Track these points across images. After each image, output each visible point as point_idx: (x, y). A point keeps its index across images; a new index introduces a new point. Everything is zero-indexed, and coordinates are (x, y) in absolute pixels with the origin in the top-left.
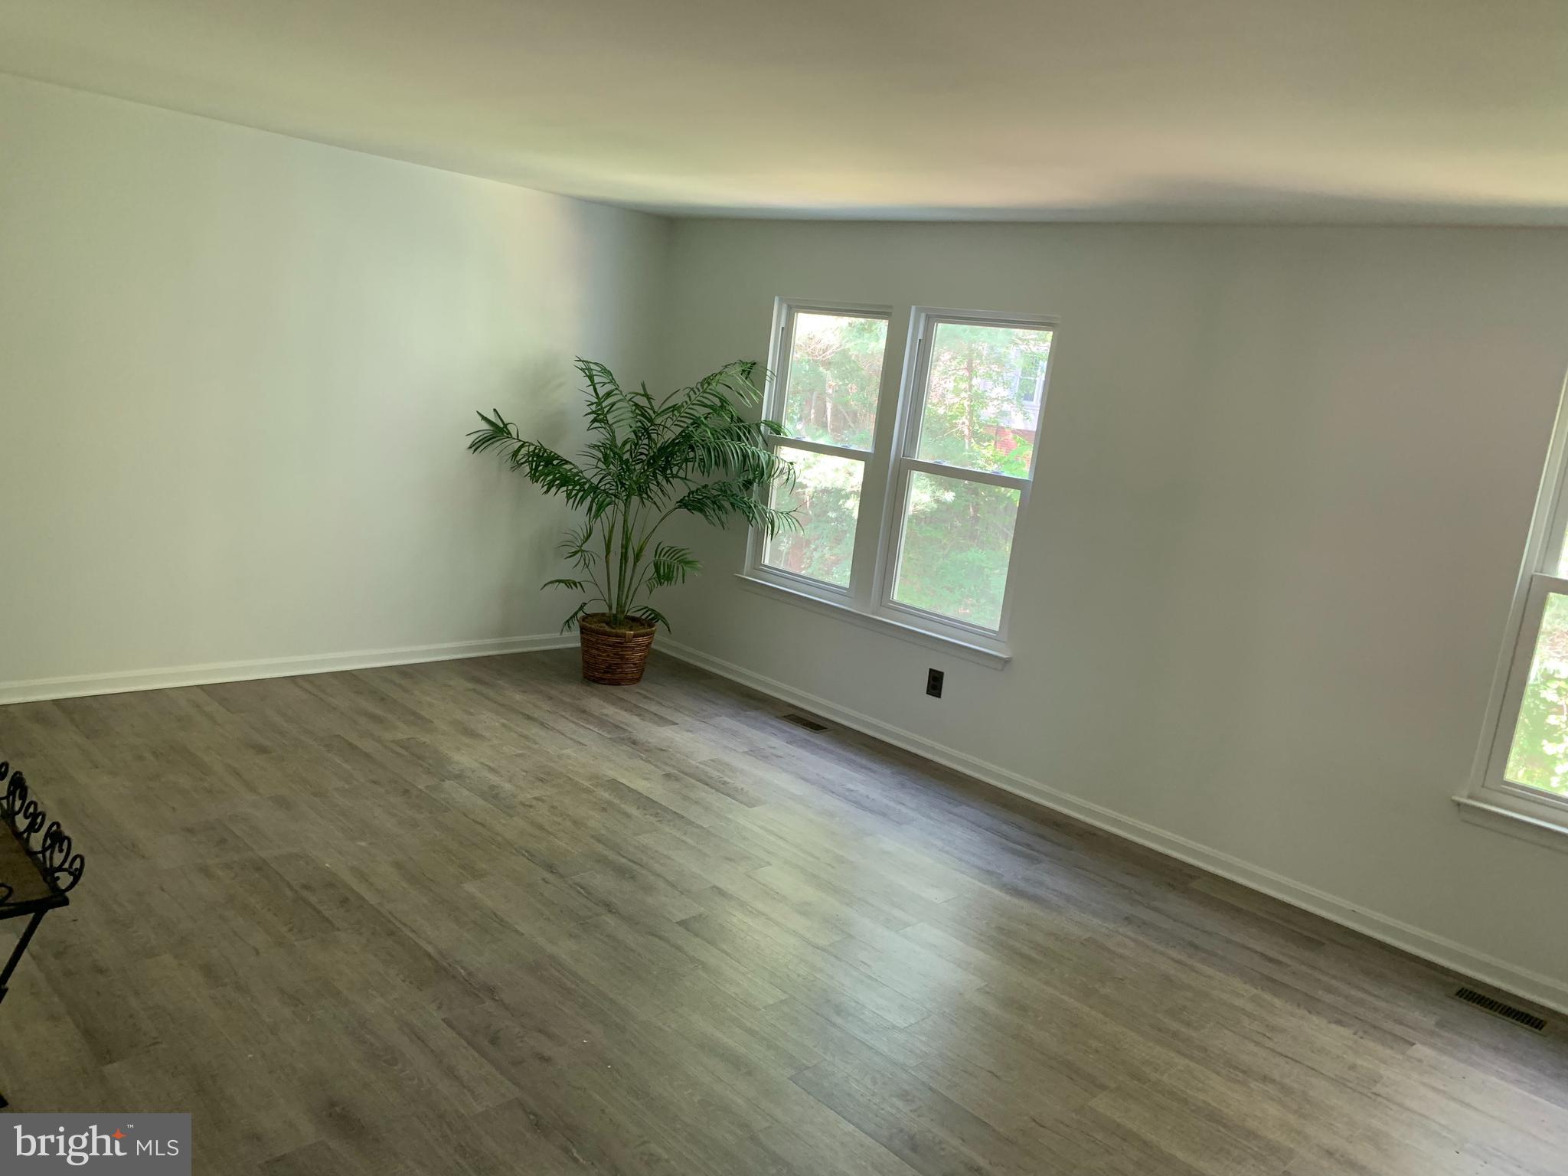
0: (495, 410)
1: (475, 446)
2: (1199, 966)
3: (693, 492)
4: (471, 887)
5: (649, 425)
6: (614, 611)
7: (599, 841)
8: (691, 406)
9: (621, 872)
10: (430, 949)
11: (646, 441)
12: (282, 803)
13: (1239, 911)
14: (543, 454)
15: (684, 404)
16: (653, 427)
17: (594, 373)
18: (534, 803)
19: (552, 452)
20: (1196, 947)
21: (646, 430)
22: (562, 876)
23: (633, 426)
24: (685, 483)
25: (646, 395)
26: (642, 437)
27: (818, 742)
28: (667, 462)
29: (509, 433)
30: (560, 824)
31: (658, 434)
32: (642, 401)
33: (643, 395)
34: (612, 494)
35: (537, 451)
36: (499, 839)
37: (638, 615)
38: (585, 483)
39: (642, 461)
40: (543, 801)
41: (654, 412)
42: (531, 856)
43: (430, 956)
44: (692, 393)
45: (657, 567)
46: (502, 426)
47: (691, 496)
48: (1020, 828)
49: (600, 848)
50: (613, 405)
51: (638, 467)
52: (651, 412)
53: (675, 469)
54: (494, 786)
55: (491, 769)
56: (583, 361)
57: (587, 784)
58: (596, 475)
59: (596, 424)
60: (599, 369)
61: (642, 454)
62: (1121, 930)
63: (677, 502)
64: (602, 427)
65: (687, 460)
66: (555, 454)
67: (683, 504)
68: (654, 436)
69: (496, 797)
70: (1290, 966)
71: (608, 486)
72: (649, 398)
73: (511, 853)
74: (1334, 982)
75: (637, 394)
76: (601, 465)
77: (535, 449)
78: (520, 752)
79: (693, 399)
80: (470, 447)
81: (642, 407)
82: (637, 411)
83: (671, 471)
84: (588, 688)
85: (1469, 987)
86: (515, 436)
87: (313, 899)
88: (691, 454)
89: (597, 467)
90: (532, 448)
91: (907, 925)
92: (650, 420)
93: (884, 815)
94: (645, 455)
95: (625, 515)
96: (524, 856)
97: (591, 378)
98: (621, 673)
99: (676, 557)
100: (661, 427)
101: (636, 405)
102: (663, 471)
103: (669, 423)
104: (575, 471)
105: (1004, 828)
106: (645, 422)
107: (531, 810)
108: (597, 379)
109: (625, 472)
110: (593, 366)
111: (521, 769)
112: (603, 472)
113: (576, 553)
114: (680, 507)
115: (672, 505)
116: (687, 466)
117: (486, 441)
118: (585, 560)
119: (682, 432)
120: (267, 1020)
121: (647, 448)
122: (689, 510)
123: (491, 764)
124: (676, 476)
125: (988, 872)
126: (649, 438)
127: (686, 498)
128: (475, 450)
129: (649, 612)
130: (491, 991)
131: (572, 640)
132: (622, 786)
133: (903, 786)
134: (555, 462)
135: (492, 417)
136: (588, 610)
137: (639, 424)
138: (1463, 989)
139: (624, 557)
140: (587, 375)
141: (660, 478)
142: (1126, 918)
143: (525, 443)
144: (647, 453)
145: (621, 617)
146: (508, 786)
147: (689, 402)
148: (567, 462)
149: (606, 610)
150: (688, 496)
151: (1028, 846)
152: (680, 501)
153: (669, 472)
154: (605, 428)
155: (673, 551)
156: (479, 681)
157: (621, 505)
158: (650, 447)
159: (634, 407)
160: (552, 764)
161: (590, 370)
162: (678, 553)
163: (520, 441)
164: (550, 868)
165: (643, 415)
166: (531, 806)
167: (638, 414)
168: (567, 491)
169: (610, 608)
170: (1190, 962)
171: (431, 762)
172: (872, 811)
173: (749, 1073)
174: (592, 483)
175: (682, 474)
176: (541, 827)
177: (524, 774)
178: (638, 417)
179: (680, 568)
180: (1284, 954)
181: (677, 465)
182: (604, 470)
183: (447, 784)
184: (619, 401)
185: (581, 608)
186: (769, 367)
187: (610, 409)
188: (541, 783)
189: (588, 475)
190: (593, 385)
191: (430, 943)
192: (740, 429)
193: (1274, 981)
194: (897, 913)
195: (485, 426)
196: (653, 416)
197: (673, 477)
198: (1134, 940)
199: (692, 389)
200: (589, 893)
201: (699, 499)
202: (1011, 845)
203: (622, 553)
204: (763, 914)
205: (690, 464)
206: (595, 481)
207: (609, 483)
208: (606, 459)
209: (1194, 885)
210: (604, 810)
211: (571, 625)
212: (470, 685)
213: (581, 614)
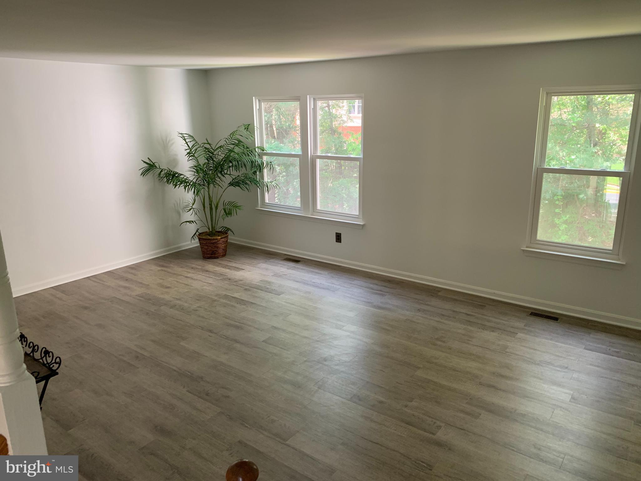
0: (148, 158)
1: (143, 174)
2: (445, 321)
3: (234, 179)
4: (182, 343)
5: (212, 155)
6: (211, 230)
7: (226, 318)
8: (227, 145)
9: (237, 327)
10: (174, 368)
11: (212, 162)
12: (100, 326)
13: (456, 300)
14: (171, 173)
15: (225, 145)
16: (213, 156)
17: (186, 138)
18: (198, 309)
19: (174, 171)
20: (443, 315)
21: (211, 157)
22: (216, 333)
23: (206, 156)
24: (231, 176)
25: (208, 143)
26: (210, 160)
27: (299, 267)
28: (222, 169)
29: (156, 166)
30: (210, 315)
31: (216, 158)
32: (207, 146)
33: (207, 143)
34: (202, 185)
35: (168, 172)
36: (188, 324)
37: (220, 230)
38: (191, 182)
39: (211, 169)
40: (201, 307)
41: (213, 150)
42: (202, 328)
43: (175, 371)
44: (227, 140)
45: (224, 209)
46: (152, 164)
47: (234, 181)
48: (377, 285)
49: (227, 321)
50: (196, 150)
51: (210, 172)
52: (212, 150)
53: (226, 171)
54: (180, 305)
55: (177, 299)
56: (181, 134)
57: (216, 298)
58: (194, 178)
59: (191, 158)
60: (188, 136)
61: (211, 167)
62: (417, 314)
63: (229, 184)
64: (193, 159)
65: (230, 167)
66: (176, 172)
67: (231, 184)
68: (215, 159)
69: (182, 309)
70: (475, 316)
71: (200, 182)
72: (210, 145)
73: (194, 328)
74: (490, 318)
75: (205, 143)
76: (196, 174)
77: (167, 171)
78: (187, 291)
79: (228, 142)
80: (141, 175)
81: (208, 148)
82: (206, 150)
83: (224, 172)
84: (206, 262)
85: (534, 311)
86: (158, 167)
87: (125, 359)
88: (231, 164)
89: (194, 175)
90: (166, 171)
91: (343, 326)
92: (212, 153)
93: (328, 289)
94: (212, 167)
95: (208, 192)
96: (199, 328)
97: (185, 140)
98: (218, 253)
99: (232, 205)
100: (217, 155)
101: (205, 148)
102: (221, 172)
103: (220, 153)
104: (185, 178)
105: (371, 286)
106: (210, 154)
107: (198, 311)
108: (187, 140)
109: (205, 175)
110: (185, 135)
111: (189, 297)
112: (197, 177)
113: (190, 209)
114: (230, 186)
115: (226, 185)
116: (230, 169)
117: (146, 172)
118: (195, 211)
119: (225, 156)
120: (123, 404)
121: (213, 164)
122: (234, 186)
123: (177, 297)
124: (227, 174)
125: (368, 302)
126: (213, 160)
127: (232, 182)
128: (143, 175)
129: (225, 228)
130: (202, 378)
131: (195, 243)
132: (229, 297)
133: (333, 277)
134: (176, 175)
135: (148, 161)
136: (200, 231)
137: (208, 155)
138: (532, 312)
139: (211, 209)
141: (219, 175)
142: (419, 310)
143: (163, 169)
144: (213, 166)
145: (214, 232)
146: (186, 304)
147: (226, 144)
148: (181, 174)
149: (207, 230)
150: (232, 181)
151: (381, 291)
152: (230, 183)
153: (223, 172)
154: (194, 159)
155: (230, 203)
156: (163, 266)
157: (206, 188)
158: (214, 164)
160: (201, 293)
161: (184, 137)
162: (232, 204)
163: (161, 169)
164: (211, 331)
165: (209, 152)
166: (197, 310)
167: (207, 152)
168: (184, 185)
169: (209, 229)
170: (442, 321)
171: (153, 301)
172: (323, 289)
173: (299, 387)
174: (193, 182)
175: (229, 173)
176: (203, 317)
177: (191, 299)
179: (234, 209)
180: (473, 312)
181: (226, 169)
182: (197, 176)
183: (162, 308)
184: (199, 147)
185: (197, 231)
186: (255, 125)
187: (195, 152)
188: (198, 301)
189: (191, 179)
190: (187, 143)
191: (174, 366)
192: (247, 151)
193: (469, 321)
194: (339, 323)
195: (146, 165)
196: (213, 151)
197: (225, 174)
198: (422, 317)
199: (227, 138)
200: (228, 337)
201: (237, 181)
202: (374, 291)
203: (210, 207)
204: (292, 332)
205: (231, 168)
206: (194, 181)
207: (200, 180)
208: (197, 171)
209: (440, 294)
210: (225, 306)
211: (195, 238)
212: (159, 268)
213: (197, 233)
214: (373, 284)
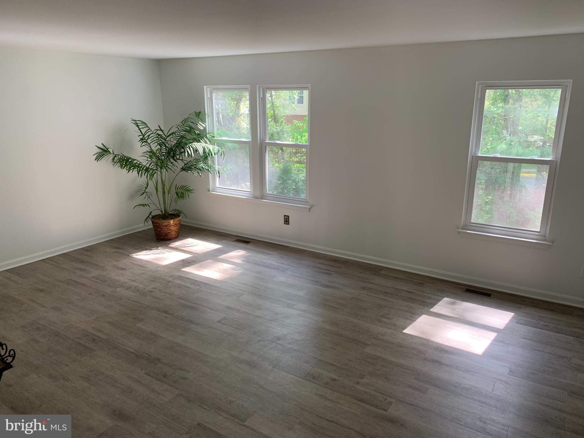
0: (102, 144)
1: (97, 159)
2: (388, 299)
3: (186, 164)
4: (138, 325)
5: (164, 141)
6: (164, 213)
7: (181, 299)
8: (179, 132)
9: (192, 308)
10: (132, 350)
11: (164, 147)
12: (55, 309)
13: (397, 278)
14: (124, 158)
15: (177, 131)
16: (166, 142)
17: (139, 124)
18: (153, 290)
20: (387, 293)
21: (163, 143)
22: (171, 314)
23: (158, 142)
24: (182, 161)
25: (161, 130)
26: (163, 146)
27: (249, 247)
28: (174, 154)
29: (109, 152)
30: (165, 296)
31: (168, 144)
32: (160, 132)
33: (159, 130)
34: (155, 170)
36: (144, 306)
37: (173, 213)
38: (144, 167)
39: (164, 155)
40: (156, 289)
41: (165, 136)
42: (158, 310)
43: (132, 352)
44: (179, 127)
45: (177, 194)
46: (106, 150)
47: (186, 166)
48: (324, 264)
49: (183, 302)
50: (149, 135)
51: (163, 157)
52: (164, 136)
53: (178, 157)
54: (135, 287)
55: (133, 281)
56: (134, 120)
57: (170, 279)
58: (147, 164)
59: (144, 144)
60: (140, 122)
61: (163, 152)
62: (362, 292)
63: (181, 169)
64: (146, 145)
65: (182, 153)
66: (129, 157)
67: (183, 169)
68: (167, 145)
69: (138, 290)
70: (415, 293)
71: (152, 167)
72: (162, 131)
73: (150, 310)
74: (430, 295)
75: (158, 130)
76: (149, 159)
77: (121, 157)
78: (141, 272)
79: (180, 129)
80: (95, 160)
81: (160, 135)
82: (159, 137)
83: (176, 157)
84: (160, 243)
85: (468, 288)
86: (112, 153)
87: (82, 342)
88: (183, 150)
89: (147, 160)
90: (120, 157)
91: (294, 305)
92: (165, 139)
93: (278, 269)
95: (161, 177)
96: (155, 310)
97: (138, 126)
98: (171, 235)
100: (169, 141)
101: (158, 134)
102: (173, 158)
103: (172, 139)
104: (138, 163)
105: (319, 265)
106: (162, 140)
107: (153, 293)
108: (140, 127)
109: (158, 161)
110: (138, 122)
111: (144, 279)
112: (150, 162)
113: (144, 193)
114: (182, 171)
115: (179, 169)
116: (182, 154)
117: (100, 157)
118: (148, 195)
119: (177, 142)
120: (80, 388)
121: (165, 150)
122: (186, 171)
123: (132, 279)
124: (179, 159)
125: (317, 281)
126: (165, 146)
127: (184, 167)
128: (98, 161)
129: (177, 211)
130: (159, 360)
131: (149, 225)
132: (183, 277)
133: (282, 257)
134: (130, 160)
135: (102, 147)
136: (153, 214)
137: (160, 141)
139: (164, 192)
140: (136, 126)
141: (172, 160)
142: (363, 288)
143: (116, 155)
144: (165, 152)
145: (167, 215)
146: (141, 286)
147: (178, 131)
148: (135, 160)
149: (160, 213)
150: (185, 166)
151: (327, 270)
152: (182, 168)
153: (175, 158)
154: (147, 145)
155: (183, 187)
156: (117, 248)
157: (159, 173)
158: (166, 150)
159: (157, 135)
160: (155, 275)
161: (137, 123)
162: (184, 187)
163: (115, 154)
164: (166, 312)
166: (152, 292)
167: (159, 138)
168: (137, 170)
169: (162, 212)
170: (385, 298)
171: (109, 282)
172: (274, 269)
173: (255, 367)
175: (181, 158)
176: (158, 298)
177: (146, 280)
178: (160, 139)
179: (186, 193)
180: (413, 289)
181: (178, 155)
182: (150, 161)
183: (118, 289)
184: (152, 134)
185: (150, 214)
186: (206, 113)
187: (148, 137)
188: (153, 282)
189: (144, 164)
190: (140, 129)
191: (131, 348)
192: (199, 137)
193: (411, 299)
194: (290, 302)
195: (100, 151)
196: (165, 137)
197: (177, 160)
198: (367, 295)
199: (179, 125)
200: (183, 318)
201: (189, 167)
202: (322, 270)
203: (163, 191)
204: (246, 312)
205: (183, 154)
206: (148, 166)
207: (153, 165)
208: (151, 157)
209: (382, 272)
210: (180, 287)
211: (148, 221)
212: (114, 250)
213: (150, 216)
214: (320, 263)
